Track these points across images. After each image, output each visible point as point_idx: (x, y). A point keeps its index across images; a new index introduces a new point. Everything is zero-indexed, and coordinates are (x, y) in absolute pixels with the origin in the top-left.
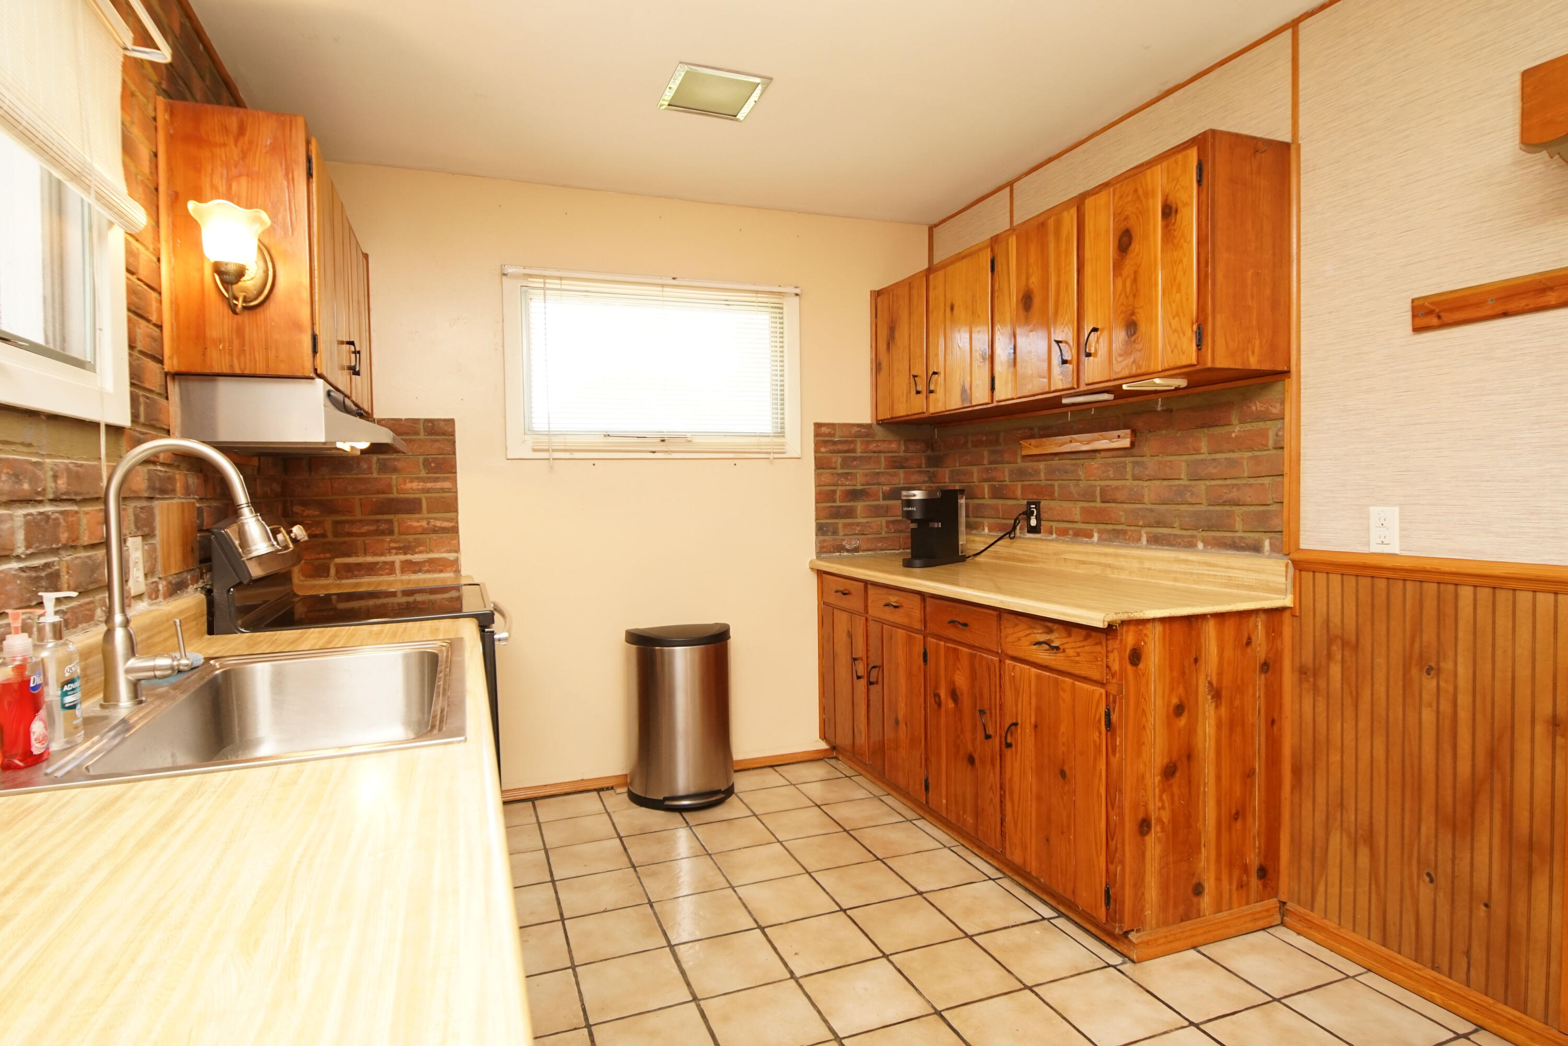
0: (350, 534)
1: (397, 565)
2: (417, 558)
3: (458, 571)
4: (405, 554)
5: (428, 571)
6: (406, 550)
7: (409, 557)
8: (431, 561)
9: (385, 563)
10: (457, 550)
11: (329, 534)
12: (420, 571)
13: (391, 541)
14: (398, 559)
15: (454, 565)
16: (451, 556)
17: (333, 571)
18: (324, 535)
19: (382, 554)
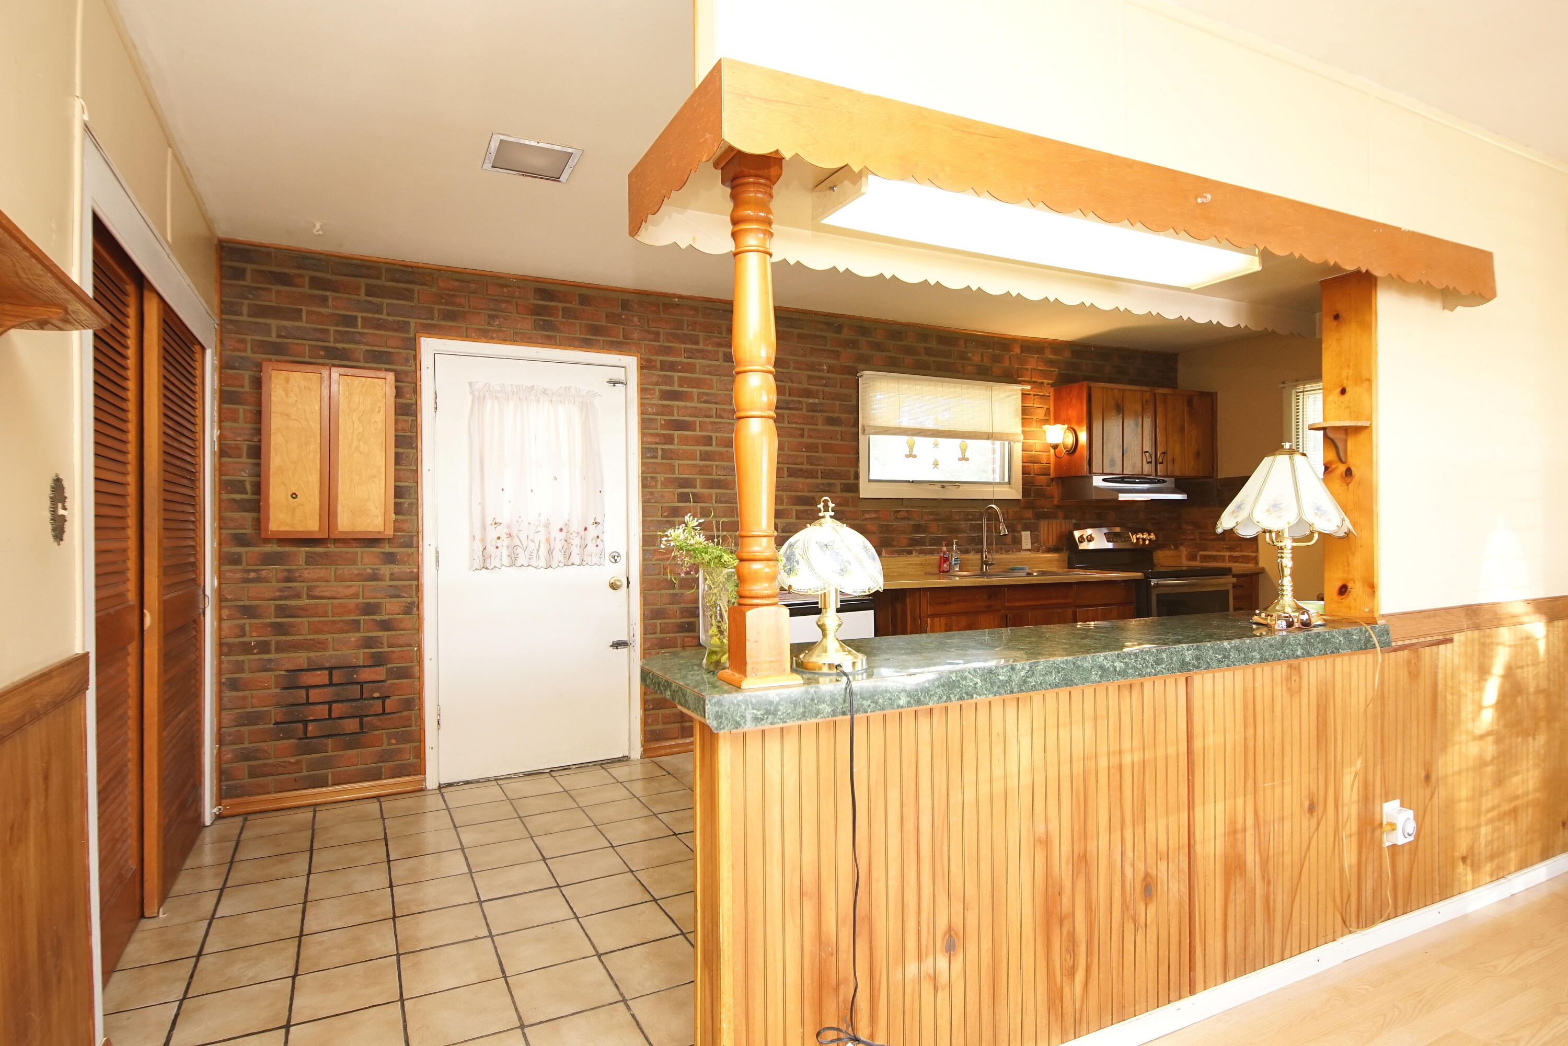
0: (1206, 540)
1: (1227, 558)
2: (1236, 554)
3: (1257, 563)
4: (1231, 551)
5: (1241, 562)
6: (1231, 549)
7: (1232, 553)
8: (1243, 556)
9: (1221, 556)
10: (1257, 551)
11: (1198, 539)
12: (1237, 562)
13: (1225, 544)
14: (1228, 554)
15: (1256, 560)
16: (1253, 555)
17: (1198, 558)
18: (1194, 540)
19: (1219, 551)
